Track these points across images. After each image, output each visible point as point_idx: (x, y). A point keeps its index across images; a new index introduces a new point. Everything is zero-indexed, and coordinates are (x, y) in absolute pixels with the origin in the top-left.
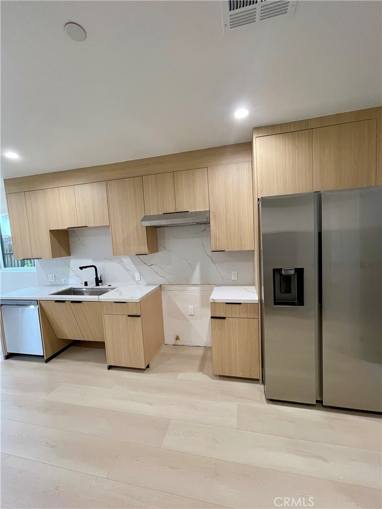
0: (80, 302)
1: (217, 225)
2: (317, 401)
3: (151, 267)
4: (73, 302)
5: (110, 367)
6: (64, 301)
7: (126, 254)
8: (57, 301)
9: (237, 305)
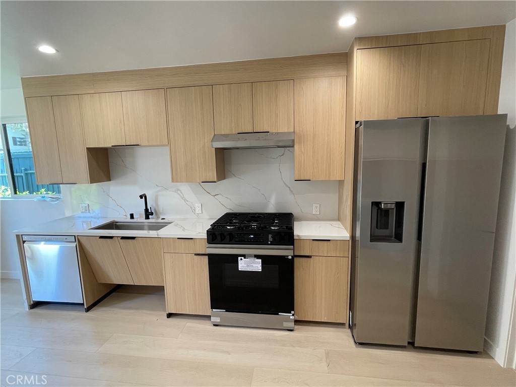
0: (133, 238)
1: (303, 149)
2: (409, 343)
3: (215, 197)
4: (123, 238)
5: (170, 315)
6: (111, 237)
7: (189, 180)
8: (101, 237)
9: (326, 242)
